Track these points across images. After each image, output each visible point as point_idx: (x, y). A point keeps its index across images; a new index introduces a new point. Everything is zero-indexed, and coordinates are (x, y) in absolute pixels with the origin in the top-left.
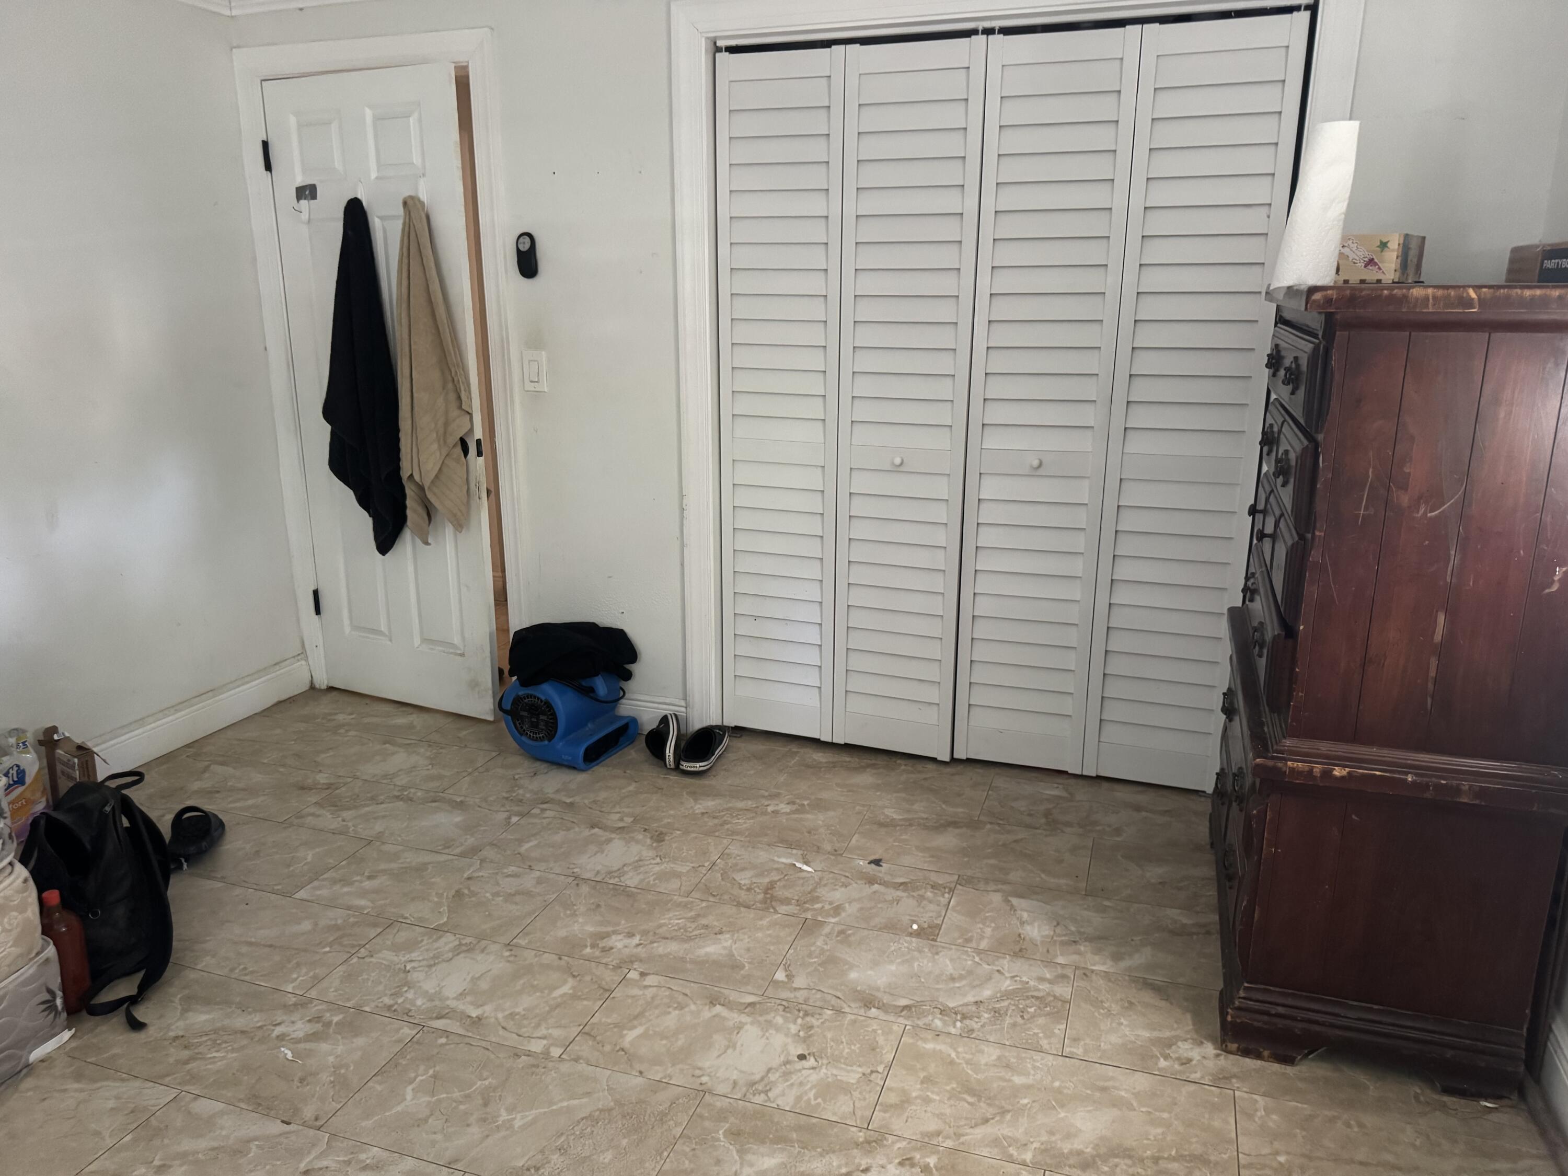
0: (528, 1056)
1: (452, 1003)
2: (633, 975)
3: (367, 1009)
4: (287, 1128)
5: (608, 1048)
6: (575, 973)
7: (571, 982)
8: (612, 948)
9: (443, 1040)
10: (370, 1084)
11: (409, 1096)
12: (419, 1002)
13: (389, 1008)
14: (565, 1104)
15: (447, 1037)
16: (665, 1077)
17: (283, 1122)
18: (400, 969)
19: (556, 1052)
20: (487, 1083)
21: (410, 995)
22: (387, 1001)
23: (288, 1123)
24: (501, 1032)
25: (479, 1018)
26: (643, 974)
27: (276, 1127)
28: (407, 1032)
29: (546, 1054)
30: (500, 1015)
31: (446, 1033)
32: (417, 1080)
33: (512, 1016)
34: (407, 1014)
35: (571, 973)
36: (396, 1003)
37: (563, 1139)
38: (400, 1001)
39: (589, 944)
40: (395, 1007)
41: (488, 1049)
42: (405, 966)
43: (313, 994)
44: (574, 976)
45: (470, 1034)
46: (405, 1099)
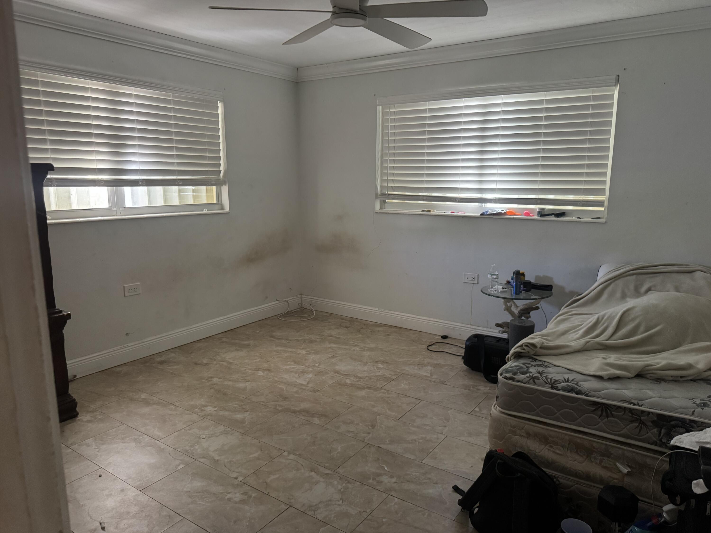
0: (296, 454)
1: (322, 480)
2: (240, 479)
3: (358, 483)
4: (380, 446)
5: (266, 452)
6: (265, 484)
7: (268, 480)
8: (242, 494)
9: (327, 465)
10: (353, 454)
11: (339, 448)
12: (336, 483)
13: (349, 482)
14: (288, 438)
15: (325, 466)
16: (252, 440)
17: (381, 448)
18: (345, 501)
19: (286, 454)
20: (313, 448)
21: (340, 487)
22: (350, 486)
23: (379, 447)
24: (304, 464)
25: (311, 471)
26: (236, 478)
27: (383, 446)
28: (341, 471)
29: (289, 453)
30: (303, 471)
31: (325, 467)
32: (337, 452)
33: (298, 470)
34: (341, 478)
35: (266, 484)
36: (346, 484)
37: (293, 429)
38: (344, 485)
39: (252, 498)
40: (346, 482)
41: (310, 458)
42: (342, 502)
43: (384, 495)
44: (266, 482)
45: (316, 465)
46: (341, 447)
